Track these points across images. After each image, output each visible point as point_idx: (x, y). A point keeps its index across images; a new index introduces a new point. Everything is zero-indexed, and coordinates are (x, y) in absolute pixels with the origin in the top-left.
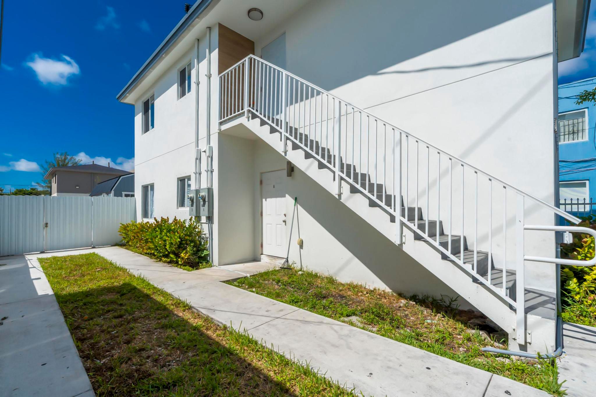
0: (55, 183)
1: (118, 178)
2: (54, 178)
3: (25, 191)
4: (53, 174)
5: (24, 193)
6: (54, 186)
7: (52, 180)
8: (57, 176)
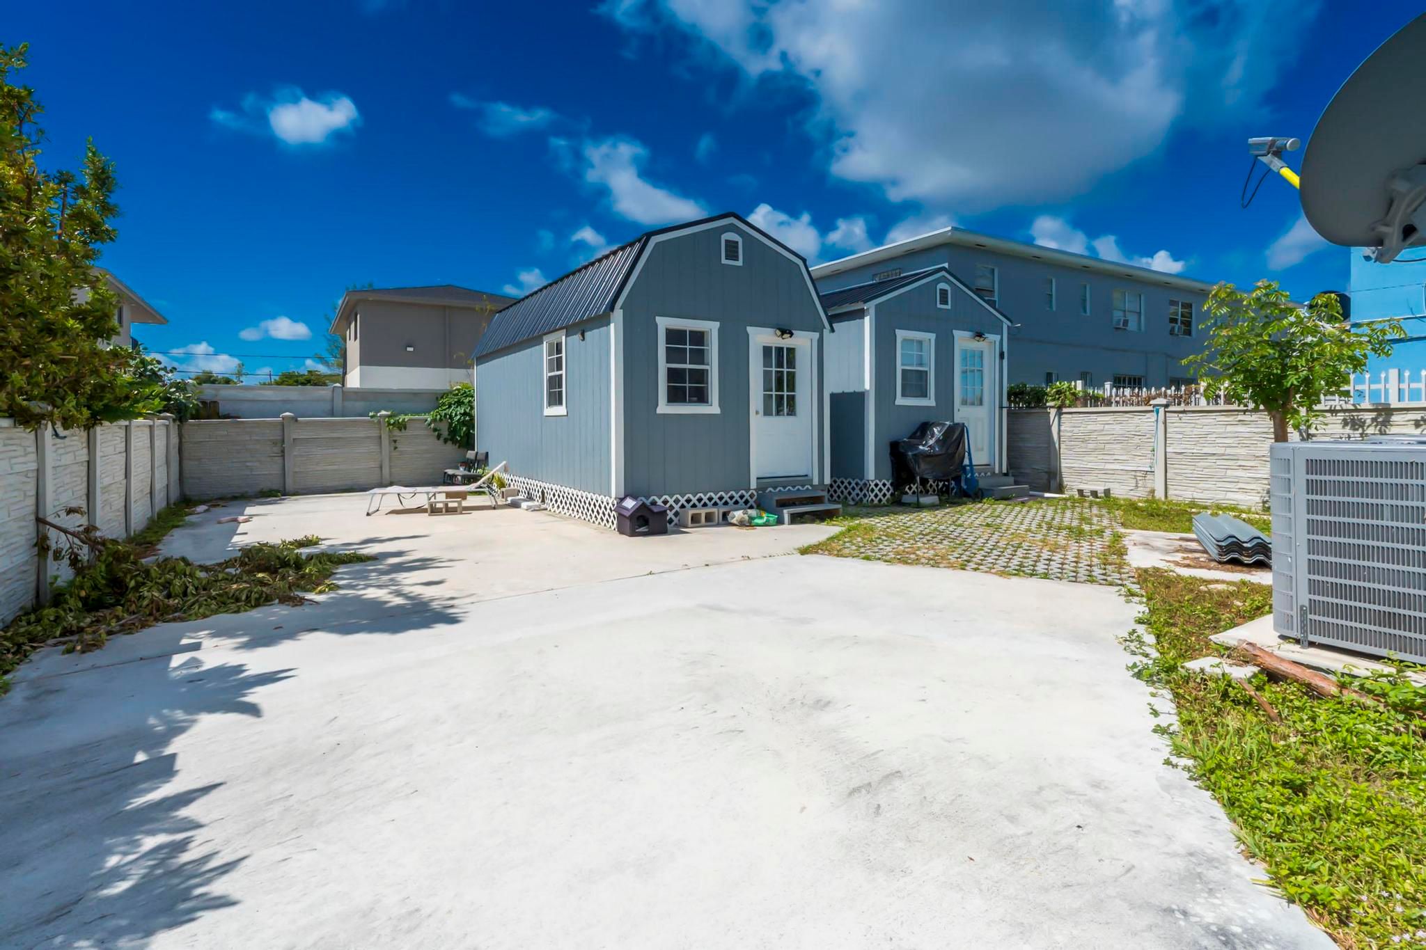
0: (356, 338)
1: (637, 246)
2: (353, 326)
3: (297, 376)
4: (348, 315)
5: (297, 381)
6: (353, 348)
7: (348, 332)
8: (358, 316)
